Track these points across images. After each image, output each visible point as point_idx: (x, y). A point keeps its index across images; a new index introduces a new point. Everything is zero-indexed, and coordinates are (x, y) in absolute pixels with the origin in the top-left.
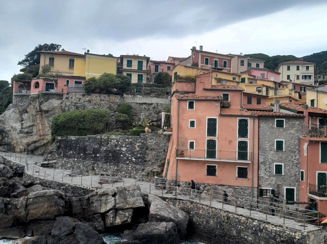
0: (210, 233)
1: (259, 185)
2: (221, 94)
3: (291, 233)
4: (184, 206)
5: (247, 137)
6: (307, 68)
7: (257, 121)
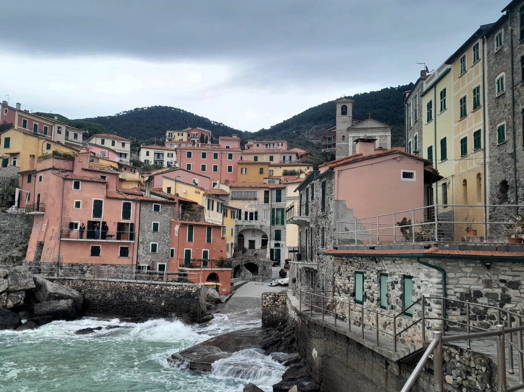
0: (106, 305)
1: (137, 263)
2: (99, 176)
3: (189, 289)
4: (73, 285)
5: (130, 219)
6: (123, 145)
7: (138, 205)
